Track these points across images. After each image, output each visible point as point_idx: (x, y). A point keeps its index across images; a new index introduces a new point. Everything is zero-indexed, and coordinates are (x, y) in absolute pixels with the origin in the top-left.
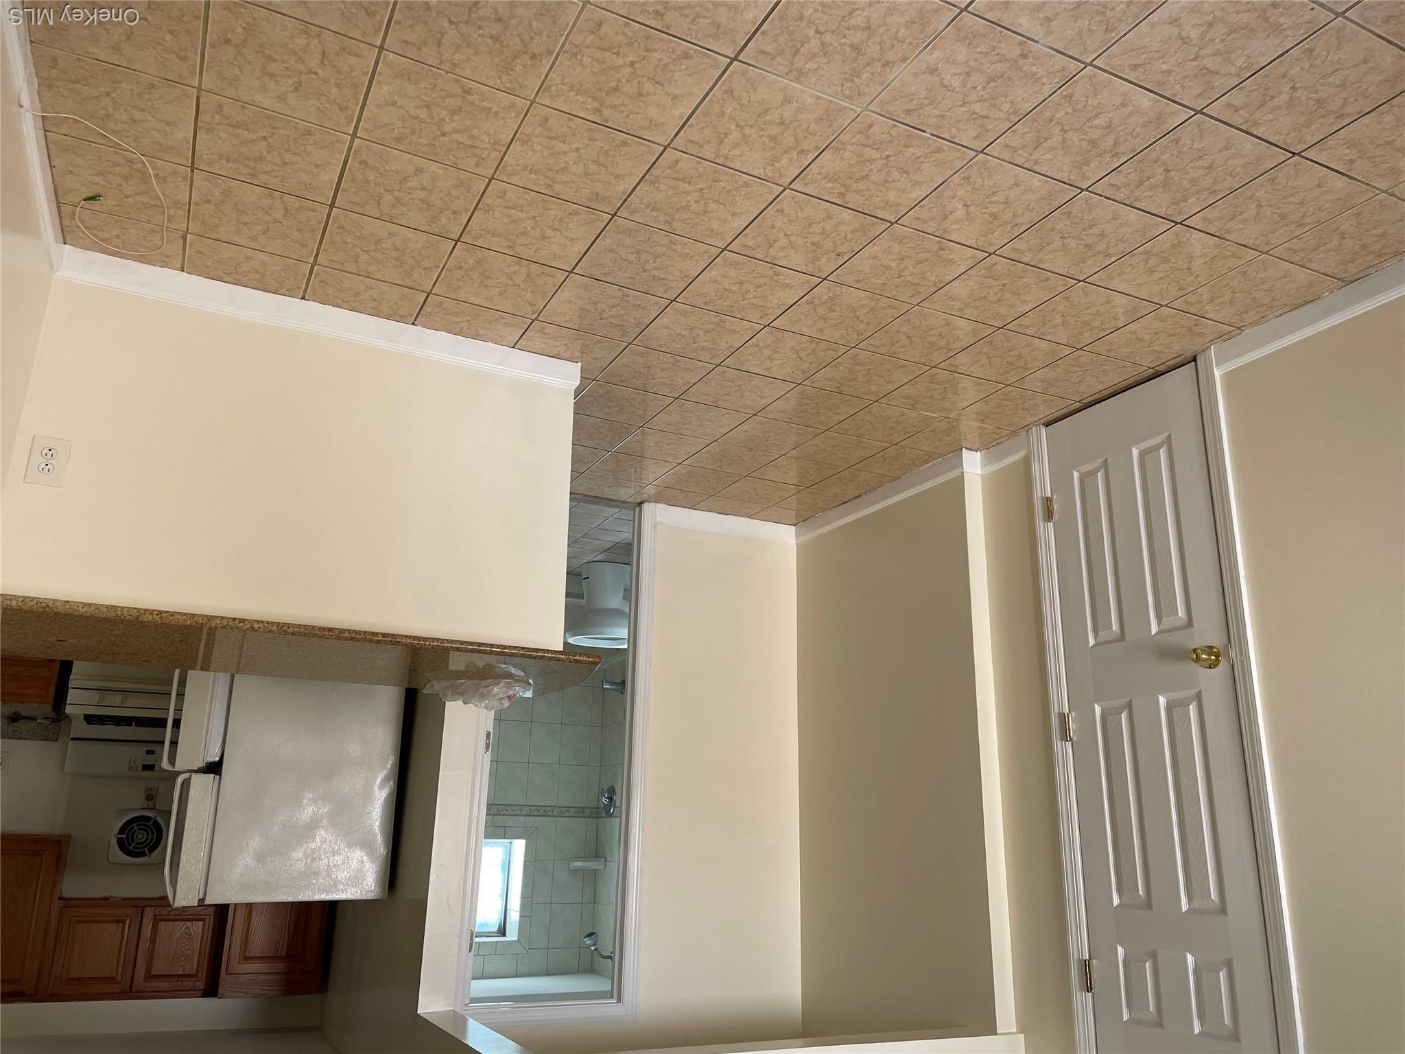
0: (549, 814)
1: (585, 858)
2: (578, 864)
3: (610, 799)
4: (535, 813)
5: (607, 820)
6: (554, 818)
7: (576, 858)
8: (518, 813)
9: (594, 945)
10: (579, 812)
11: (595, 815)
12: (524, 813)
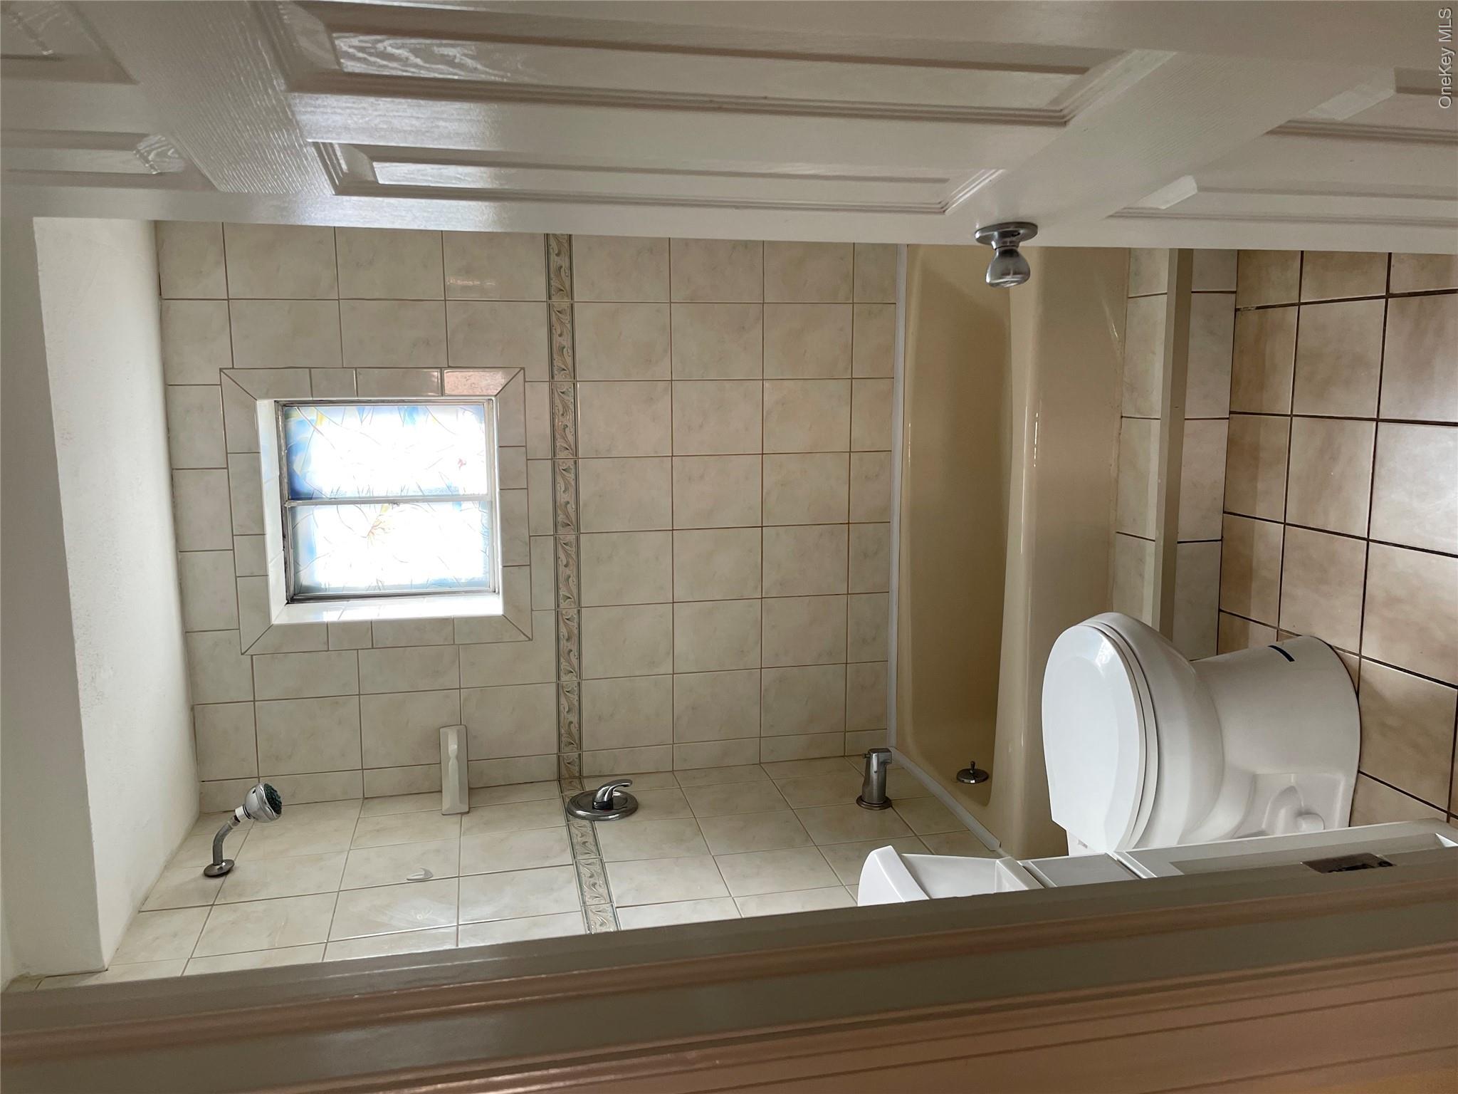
0: (564, 664)
1: (468, 761)
2: (453, 747)
3: (608, 806)
4: (563, 631)
5: (558, 804)
6: (554, 679)
7: (467, 740)
8: (563, 592)
9: (248, 815)
10: (570, 734)
11: (564, 771)
12: (563, 604)
